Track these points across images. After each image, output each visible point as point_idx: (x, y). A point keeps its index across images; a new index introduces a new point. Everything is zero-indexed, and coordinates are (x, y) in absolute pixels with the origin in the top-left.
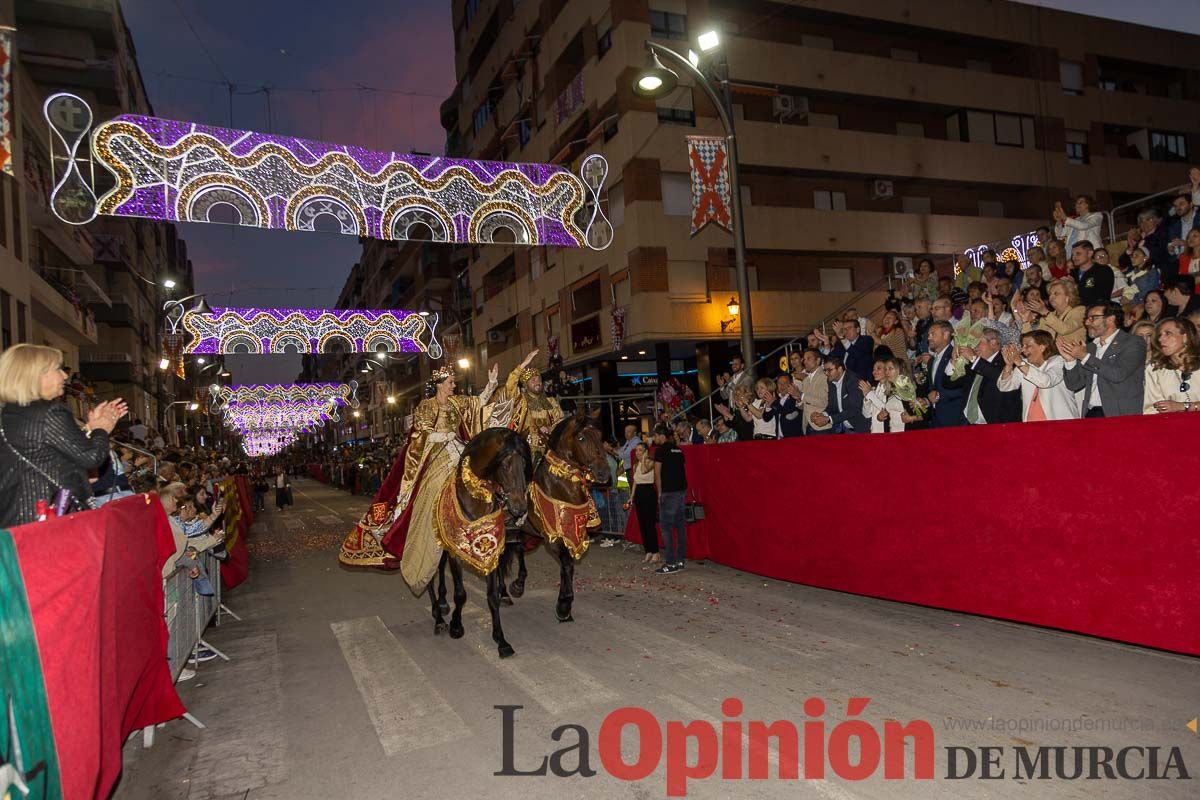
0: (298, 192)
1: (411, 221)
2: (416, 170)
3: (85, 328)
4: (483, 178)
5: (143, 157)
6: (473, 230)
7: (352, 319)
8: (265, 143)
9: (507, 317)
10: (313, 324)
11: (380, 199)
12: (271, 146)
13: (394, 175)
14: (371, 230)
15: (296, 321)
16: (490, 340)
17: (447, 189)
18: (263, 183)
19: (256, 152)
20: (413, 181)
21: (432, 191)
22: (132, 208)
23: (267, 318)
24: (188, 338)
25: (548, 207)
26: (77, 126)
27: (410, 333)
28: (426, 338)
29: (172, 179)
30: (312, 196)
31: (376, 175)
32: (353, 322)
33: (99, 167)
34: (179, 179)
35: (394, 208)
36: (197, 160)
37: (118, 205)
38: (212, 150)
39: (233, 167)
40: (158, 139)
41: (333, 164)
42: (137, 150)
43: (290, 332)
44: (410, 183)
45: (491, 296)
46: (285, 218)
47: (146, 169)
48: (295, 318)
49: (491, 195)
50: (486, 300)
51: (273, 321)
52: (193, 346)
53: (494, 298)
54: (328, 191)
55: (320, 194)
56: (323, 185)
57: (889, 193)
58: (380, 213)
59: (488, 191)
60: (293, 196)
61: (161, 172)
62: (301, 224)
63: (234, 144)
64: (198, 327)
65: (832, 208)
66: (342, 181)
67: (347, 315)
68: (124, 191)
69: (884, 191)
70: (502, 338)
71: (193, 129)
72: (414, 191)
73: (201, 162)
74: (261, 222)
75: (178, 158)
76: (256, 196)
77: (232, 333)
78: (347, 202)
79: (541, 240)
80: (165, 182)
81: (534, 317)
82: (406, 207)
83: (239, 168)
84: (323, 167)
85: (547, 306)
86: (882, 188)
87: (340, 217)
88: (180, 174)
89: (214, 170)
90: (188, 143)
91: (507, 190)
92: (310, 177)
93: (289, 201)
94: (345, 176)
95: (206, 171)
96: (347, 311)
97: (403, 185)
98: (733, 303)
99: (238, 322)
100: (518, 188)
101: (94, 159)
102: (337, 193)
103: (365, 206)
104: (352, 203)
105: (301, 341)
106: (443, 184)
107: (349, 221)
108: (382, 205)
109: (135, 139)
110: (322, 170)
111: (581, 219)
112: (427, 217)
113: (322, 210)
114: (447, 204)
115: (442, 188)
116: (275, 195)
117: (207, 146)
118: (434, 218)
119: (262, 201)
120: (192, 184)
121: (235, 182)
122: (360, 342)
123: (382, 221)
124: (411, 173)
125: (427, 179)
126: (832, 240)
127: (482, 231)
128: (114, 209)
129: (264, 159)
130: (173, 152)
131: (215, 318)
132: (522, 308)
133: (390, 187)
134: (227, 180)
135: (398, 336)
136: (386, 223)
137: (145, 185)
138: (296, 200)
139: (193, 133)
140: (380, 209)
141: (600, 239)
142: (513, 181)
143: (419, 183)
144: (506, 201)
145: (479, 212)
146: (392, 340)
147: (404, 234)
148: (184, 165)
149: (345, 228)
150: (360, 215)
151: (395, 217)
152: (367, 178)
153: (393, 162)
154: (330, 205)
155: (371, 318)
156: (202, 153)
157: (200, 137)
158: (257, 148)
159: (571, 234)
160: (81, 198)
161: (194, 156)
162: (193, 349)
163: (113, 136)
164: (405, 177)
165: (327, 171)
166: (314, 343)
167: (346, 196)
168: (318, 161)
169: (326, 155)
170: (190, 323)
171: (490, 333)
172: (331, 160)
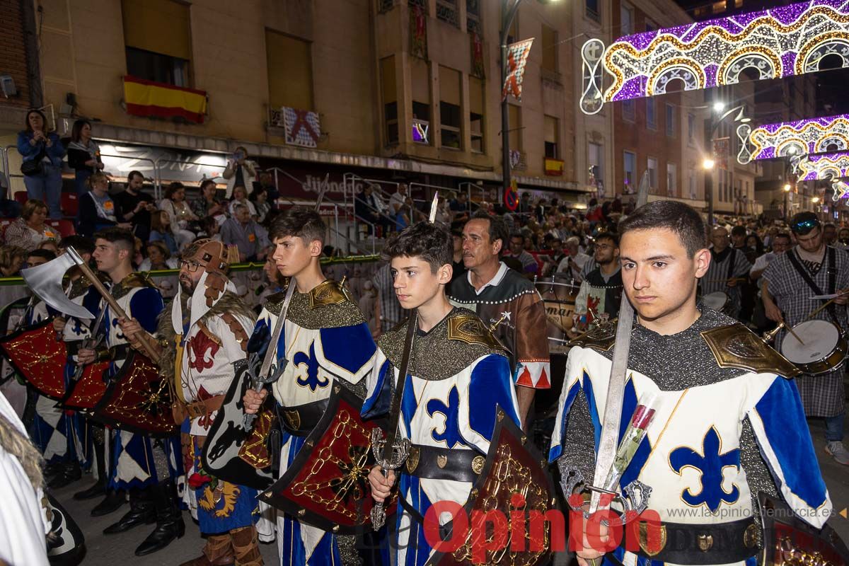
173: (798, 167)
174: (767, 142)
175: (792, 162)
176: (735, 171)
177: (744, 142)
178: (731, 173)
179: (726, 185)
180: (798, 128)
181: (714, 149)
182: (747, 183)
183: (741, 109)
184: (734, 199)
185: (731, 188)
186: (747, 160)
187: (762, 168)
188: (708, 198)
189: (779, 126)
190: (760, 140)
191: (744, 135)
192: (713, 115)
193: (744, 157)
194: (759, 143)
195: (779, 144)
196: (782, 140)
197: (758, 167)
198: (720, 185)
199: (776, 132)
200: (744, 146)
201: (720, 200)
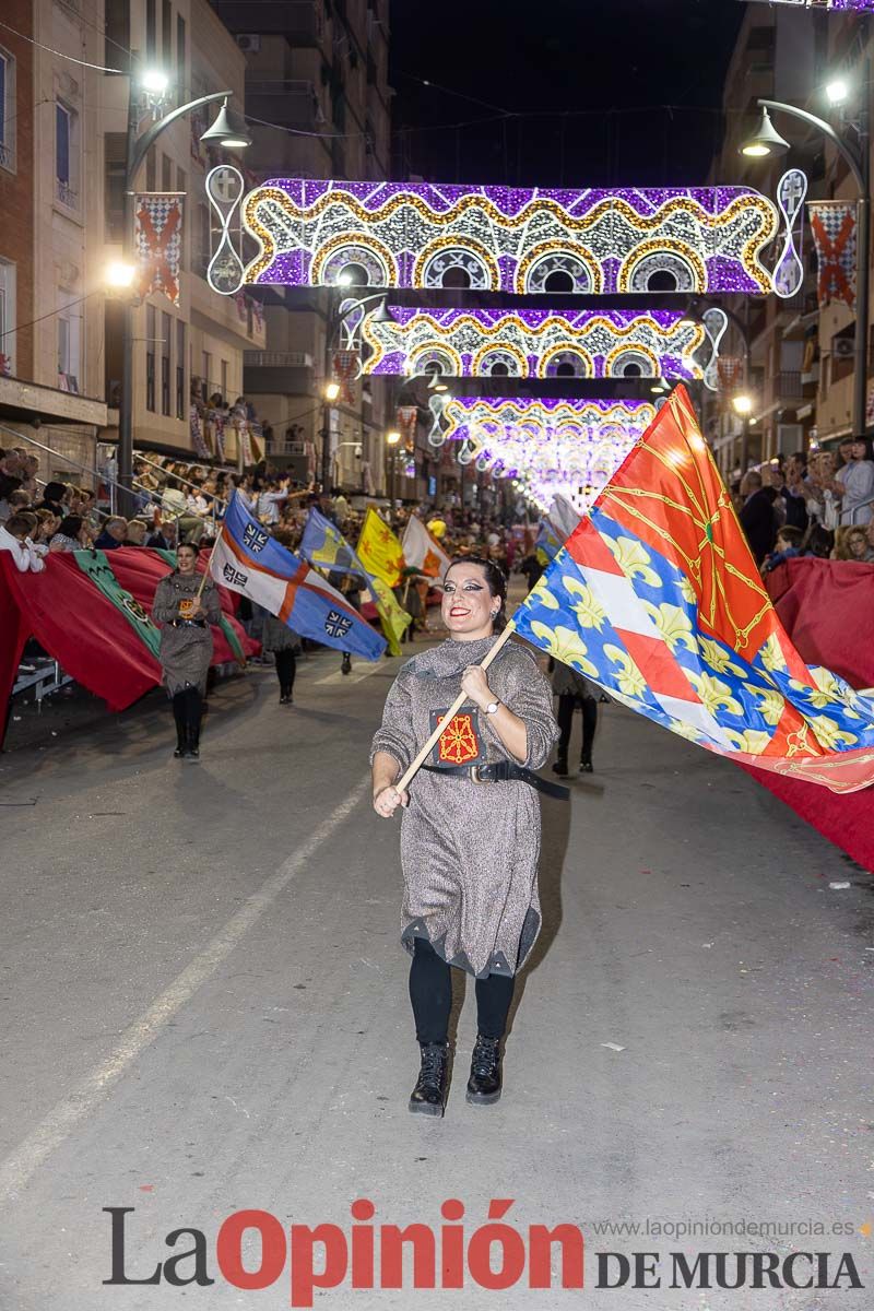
0: (428, 246)
1: (550, 269)
2: (560, 207)
3: (250, 331)
4: (643, 209)
5: (283, 221)
6: (623, 277)
7: (591, 325)
8: (398, 194)
10: (535, 333)
11: (516, 246)
12: (404, 196)
13: (535, 215)
14: (504, 283)
15: (510, 328)
17: (597, 228)
18: (393, 238)
19: (389, 205)
20: (556, 221)
21: (578, 231)
22: (272, 275)
23: (470, 323)
24: (367, 351)
25: (725, 242)
26: (230, 197)
27: (679, 348)
28: (703, 355)
29: (308, 241)
30: (443, 248)
31: (514, 218)
32: (592, 330)
33: (247, 236)
34: (315, 242)
35: (531, 255)
36: (332, 219)
37: (260, 273)
38: (347, 207)
39: (365, 224)
40: (298, 201)
41: (468, 209)
42: (280, 215)
43: (501, 345)
44: (552, 224)
46: (413, 275)
47: (286, 235)
48: (508, 324)
49: (651, 231)
51: (479, 328)
52: (372, 363)
54: (460, 241)
55: (451, 245)
56: (455, 234)
58: (514, 263)
59: (648, 226)
60: (423, 249)
61: (299, 236)
62: (429, 281)
63: (368, 198)
64: (380, 336)
66: (475, 228)
67: (584, 319)
68: (266, 259)
71: (330, 186)
72: (556, 233)
73: (335, 221)
74: (388, 282)
75: (315, 219)
76: (385, 254)
77: (423, 346)
78: (480, 252)
79: (710, 287)
80: (302, 246)
82: (546, 253)
83: (371, 224)
84: (456, 214)
87: (470, 270)
88: (315, 235)
89: (346, 229)
90: (325, 202)
91: (672, 223)
92: (442, 227)
93: (418, 255)
94: (479, 222)
95: (340, 230)
96: (584, 312)
97: (543, 227)
99: (429, 329)
100: (686, 220)
101: (244, 229)
102: (469, 242)
103: (500, 254)
104: (485, 253)
105: (515, 357)
106: (592, 221)
107: (479, 274)
108: (519, 252)
109: (278, 204)
110: (455, 217)
111: (768, 256)
112: (569, 264)
113: (452, 263)
114: (594, 246)
115: (591, 227)
116: (404, 250)
117: (342, 204)
118: (577, 264)
119: (390, 259)
120: (326, 247)
121: (367, 239)
122: (599, 360)
123: (517, 272)
124: (555, 212)
125: (572, 217)
127: (635, 278)
128: (256, 278)
129: (395, 212)
130: (311, 214)
131: (403, 324)
133: (530, 229)
134: (359, 238)
135: (658, 353)
136: (521, 274)
137: (283, 251)
138: (425, 254)
139: (330, 191)
140: (515, 257)
142: (679, 211)
143: (564, 223)
144: (669, 237)
145: (635, 254)
146: (649, 359)
147: (540, 286)
148: (320, 226)
149: (475, 282)
150: (492, 266)
151: (531, 267)
152: (503, 222)
153: (534, 199)
154: (461, 256)
155: (619, 323)
156: (336, 211)
157: (336, 195)
158: (389, 200)
159: (752, 277)
160: (231, 268)
161: (330, 215)
162: (373, 367)
163: (260, 203)
164: (548, 217)
165: (460, 218)
166: (533, 361)
167: (478, 245)
168: (452, 206)
169: (460, 199)
170: (371, 330)
172: (465, 205)
173: (357, 335)
174: (291, 234)
175: (345, 314)
176: (192, 323)
177: (226, 225)
178: (181, 324)
179: (166, 361)
180: (371, 205)
181: (138, 223)
182: (224, 363)
183: (219, 102)
184: (190, 410)
185: (181, 370)
186: (236, 280)
187: (263, 323)
188: (116, 396)
189: (323, 189)
190: (270, 223)
191: (226, 199)
192: (134, 110)
193: (224, 273)
194: (267, 232)
195: (321, 246)
196: (332, 236)
197: (254, 316)
198: (151, 357)
199: (312, 206)
200: (226, 234)
201: (151, 408)
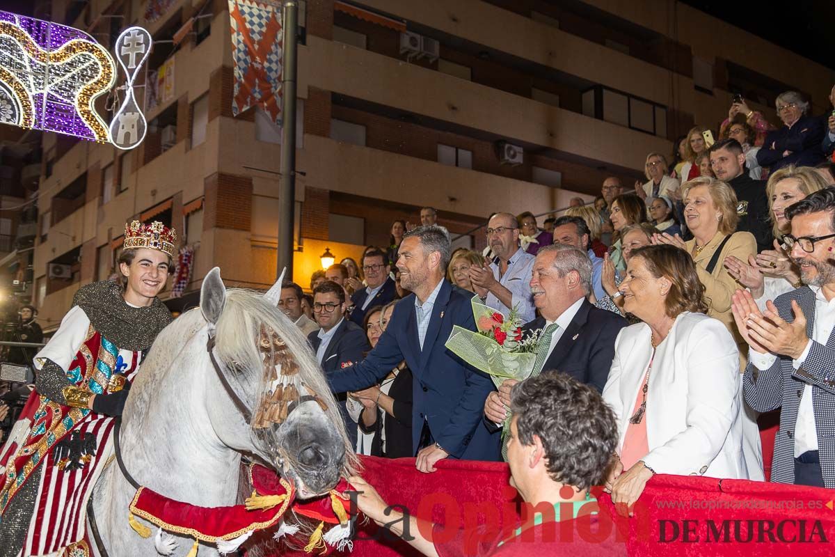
9: (71, 247)
16: (51, 274)
45: (58, 221)
50: (52, 224)
53: (62, 223)
57: (519, 159)
65: (457, 165)
69: (514, 156)
70: (67, 273)
81: (99, 249)
85: (113, 238)
86: (512, 152)
98: (328, 254)
126: (452, 199)
132: (88, 237)
141: (127, 136)
171: (51, 266)
